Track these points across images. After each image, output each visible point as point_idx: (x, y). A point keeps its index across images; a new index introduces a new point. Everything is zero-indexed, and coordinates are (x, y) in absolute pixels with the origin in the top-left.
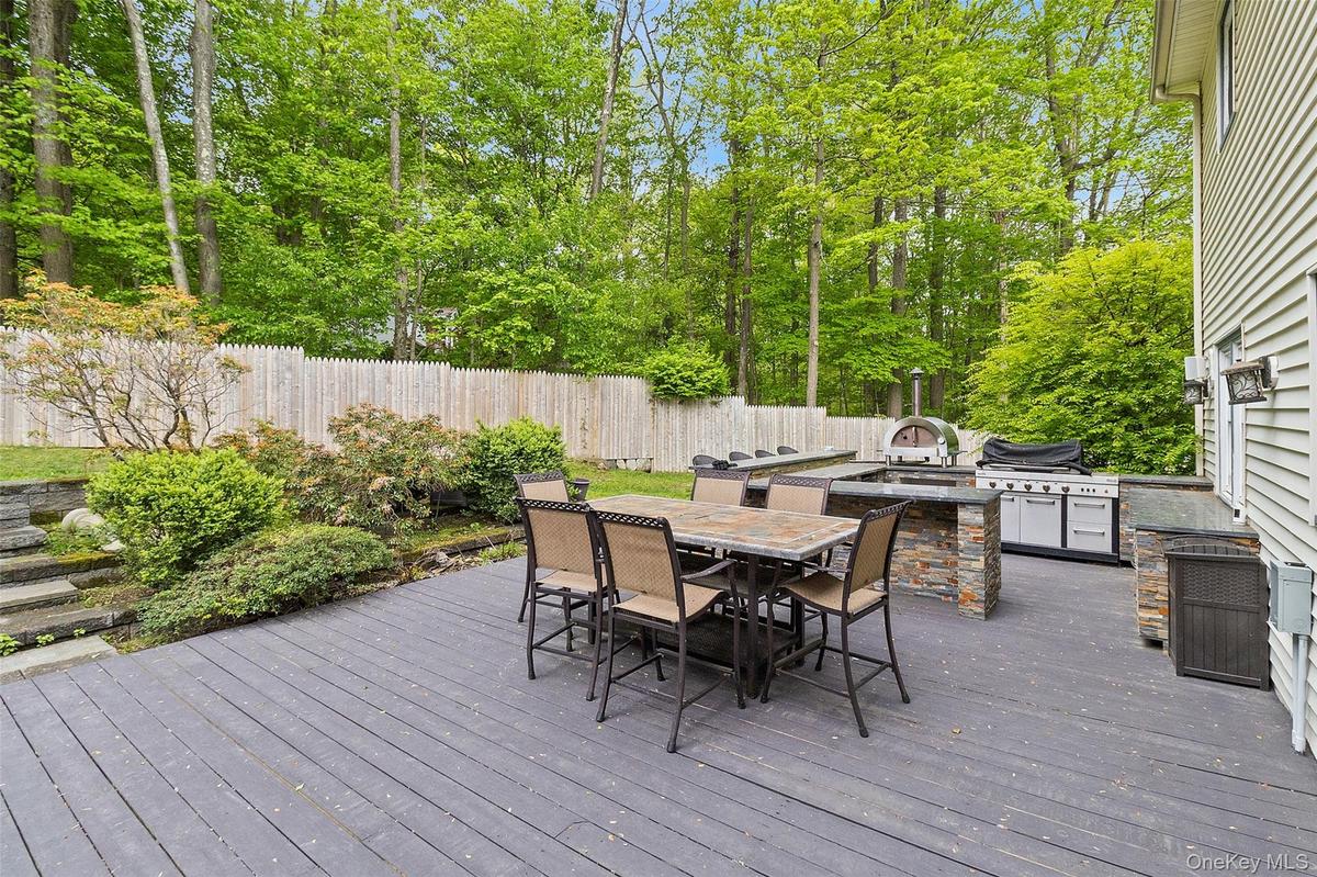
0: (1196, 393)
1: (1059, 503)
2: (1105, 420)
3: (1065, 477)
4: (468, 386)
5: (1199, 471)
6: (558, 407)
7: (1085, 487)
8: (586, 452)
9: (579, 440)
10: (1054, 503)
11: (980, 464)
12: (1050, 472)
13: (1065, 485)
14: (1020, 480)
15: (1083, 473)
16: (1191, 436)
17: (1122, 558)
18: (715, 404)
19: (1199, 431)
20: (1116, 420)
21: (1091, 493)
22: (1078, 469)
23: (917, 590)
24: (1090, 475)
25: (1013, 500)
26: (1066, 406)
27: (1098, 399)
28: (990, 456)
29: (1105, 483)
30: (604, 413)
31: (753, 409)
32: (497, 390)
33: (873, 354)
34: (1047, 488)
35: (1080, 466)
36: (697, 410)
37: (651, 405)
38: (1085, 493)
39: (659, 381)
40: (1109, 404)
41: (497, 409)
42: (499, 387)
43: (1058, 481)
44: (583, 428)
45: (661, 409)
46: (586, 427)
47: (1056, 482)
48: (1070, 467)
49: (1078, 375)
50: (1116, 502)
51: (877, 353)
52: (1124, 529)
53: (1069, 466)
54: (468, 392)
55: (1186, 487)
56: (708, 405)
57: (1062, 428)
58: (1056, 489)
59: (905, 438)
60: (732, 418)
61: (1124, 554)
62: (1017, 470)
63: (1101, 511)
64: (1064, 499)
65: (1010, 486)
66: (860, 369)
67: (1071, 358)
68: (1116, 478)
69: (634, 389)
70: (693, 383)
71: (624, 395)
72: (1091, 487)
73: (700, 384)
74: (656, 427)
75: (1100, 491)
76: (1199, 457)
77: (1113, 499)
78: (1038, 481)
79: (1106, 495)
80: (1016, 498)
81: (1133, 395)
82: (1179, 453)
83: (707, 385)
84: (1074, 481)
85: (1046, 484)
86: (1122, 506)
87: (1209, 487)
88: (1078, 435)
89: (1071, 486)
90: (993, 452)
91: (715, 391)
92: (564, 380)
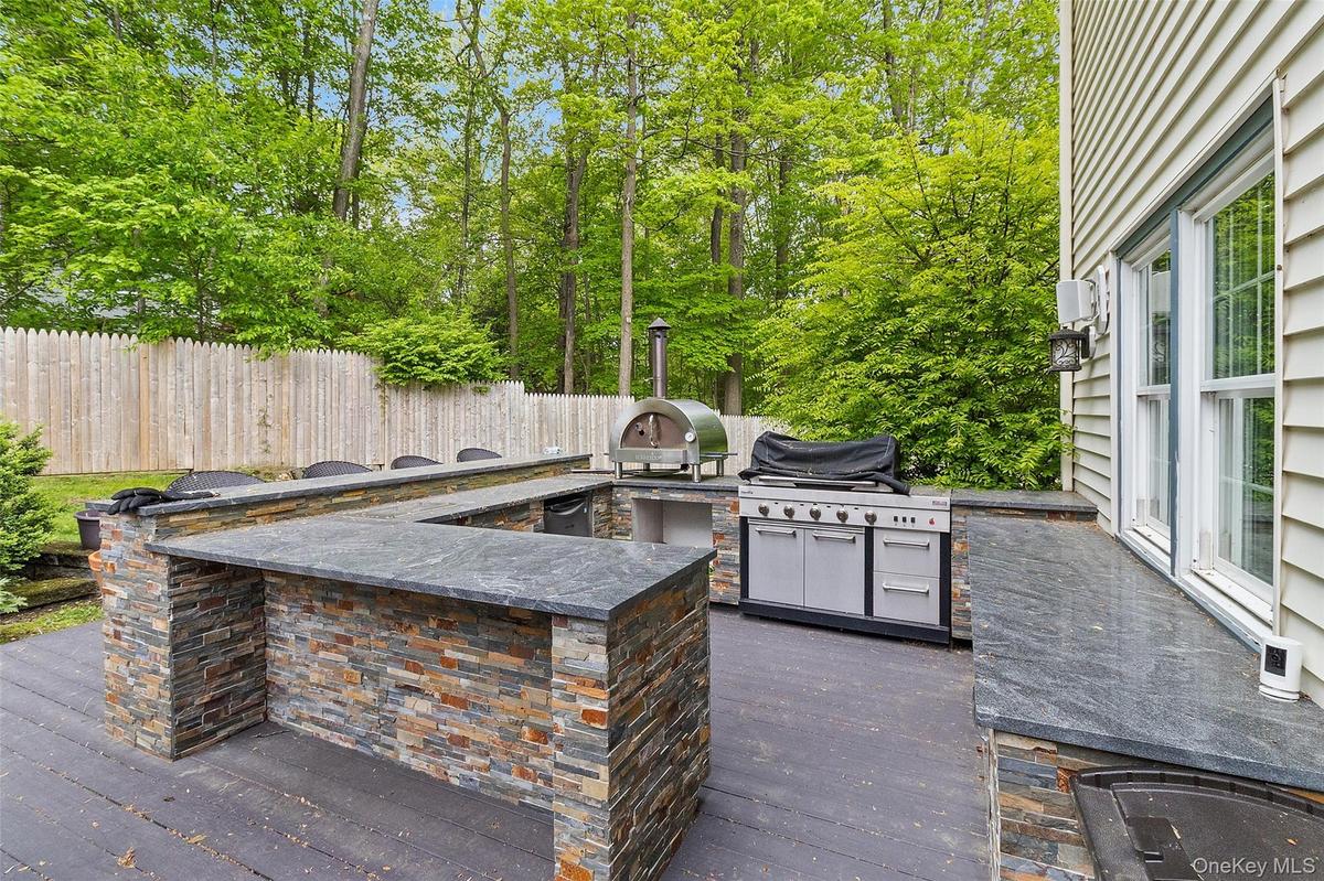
0: (1069, 352)
1: (861, 541)
2: (935, 402)
3: (869, 498)
4: (32, 357)
5: (1066, 482)
6: (218, 393)
7: (900, 514)
8: (269, 458)
9: (256, 442)
10: (854, 540)
11: (746, 475)
12: (848, 488)
13: (870, 511)
14: (805, 501)
15: (897, 491)
16: (1056, 426)
17: (957, 634)
18: (480, 391)
19: (1066, 419)
20: (951, 403)
21: (909, 525)
22: (889, 484)
23: (524, 792)
24: (907, 493)
25: (794, 534)
26: (879, 380)
27: (928, 369)
28: (762, 462)
29: (928, 506)
30: (300, 403)
31: (535, 398)
32: (95, 365)
33: (705, 338)
34: (843, 516)
35: (890, 479)
36: (453, 397)
37: (379, 392)
38: (900, 525)
39: (387, 358)
40: (944, 377)
41: (95, 394)
42: (99, 361)
43: (860, 504)
44: (263, 423)
45: (396, 399)
46: (269, 422)
47: (857, 506)
48: (877, 482)
49: (898, 333)
50: (946, 539)
51: (709, 338)
52: (958, 585)
53: (873, 478)
54: (32, 368)
55: (1054, 514)
56: (470, 393)
57: (873, 416)
58: (857, 518)
59: (642, 433)
60: (505, 409)
61: (958, 628)
62: (799, 485)
63: (923, 553)
64: (869, 533)
65: (789, 512)
66: (691, 356)
67: (889, 307)
68: (946, 499)
69: (351, 369)
70: (439, 362)
71: (335, 376)
72: (909, 515)
73: (449, 364)
74: (387, 422)
75: (922, 523)
76: (1066, 459)
77: (941, 533)
78: (830, 503)
79: (931, 528)
80: (800, 533)
81: (978, 362)
82: (1040, 454)
83: (460, 366)
84: (882, 504)
85: (842, 510)
86: (956, 547)
87: (1090, 514)
88: (898, 427)
89: (880, 514)
90: (766, 455)
91: (476, 375)
92: (225, 354)
